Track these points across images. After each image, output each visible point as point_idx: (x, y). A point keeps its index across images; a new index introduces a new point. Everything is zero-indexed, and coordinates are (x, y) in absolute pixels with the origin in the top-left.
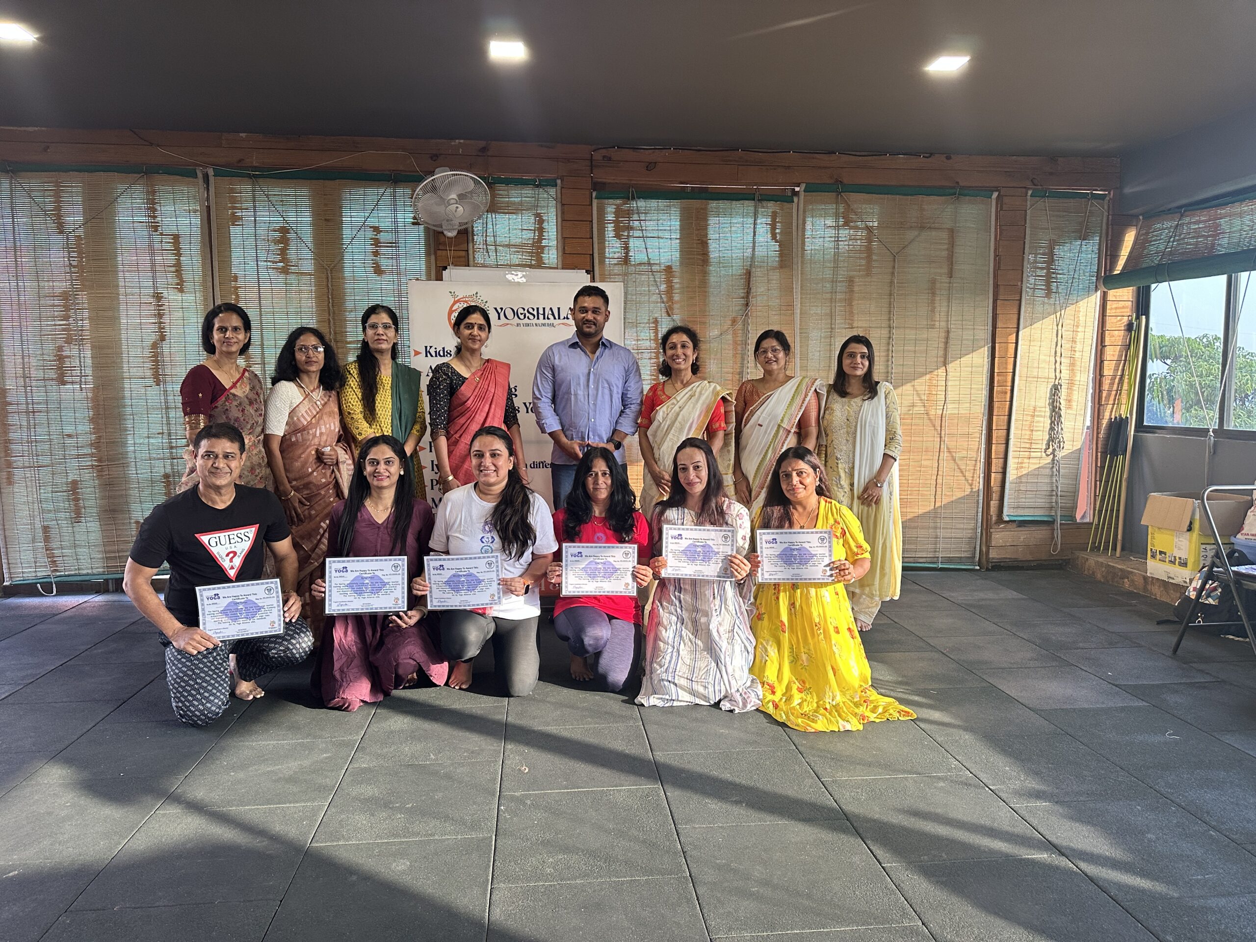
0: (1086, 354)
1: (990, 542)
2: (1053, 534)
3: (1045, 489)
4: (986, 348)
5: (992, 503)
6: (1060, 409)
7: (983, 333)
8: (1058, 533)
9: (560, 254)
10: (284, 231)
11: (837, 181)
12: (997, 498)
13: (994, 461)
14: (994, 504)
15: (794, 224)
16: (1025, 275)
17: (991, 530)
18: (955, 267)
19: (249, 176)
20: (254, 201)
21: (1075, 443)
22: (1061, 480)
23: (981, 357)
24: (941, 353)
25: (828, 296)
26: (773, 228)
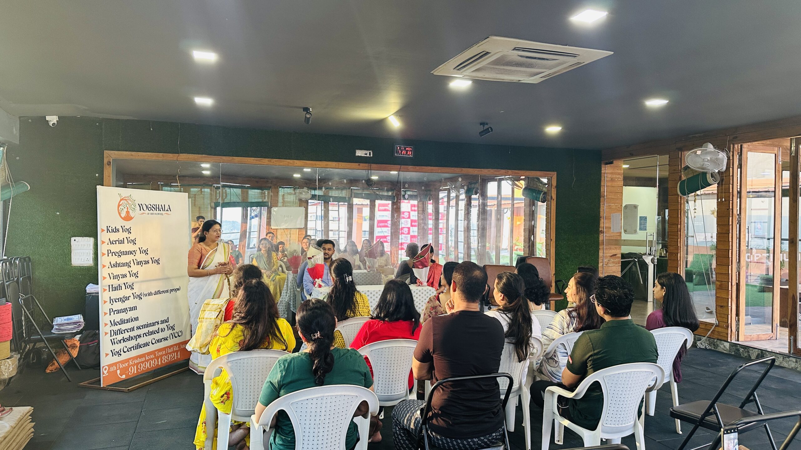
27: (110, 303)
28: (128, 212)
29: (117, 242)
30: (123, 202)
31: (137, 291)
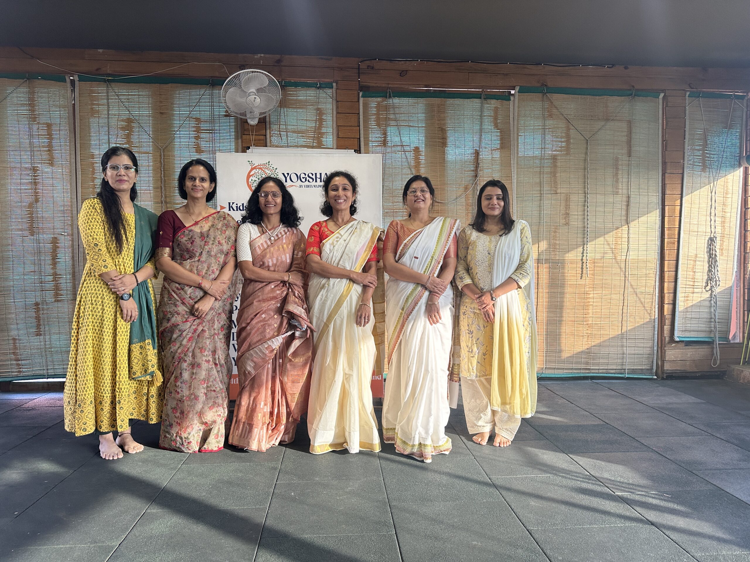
0: (734, 215)
1: (665, 357)
2: (713, 351)
3: (706, 316)
4: (658, 210)
5: (665, 327)
6: (716, 255)
7: (655, 198)
8: (717, 351)
9: (335, 138)
10: (129, 121)
11: (543, 85)
12: (669, 324)
13: (666, 295)
14: (667, 328)
15: (511, 116)
16: (686, 155)
17: (665, 348)
18: (633, 149)
19: (105, 81)
20: (108, 99)
21: (727, 282)
22: (718, 311)
23: (655, 217)
24: (624, 213)
25: (538, 170)
26: (496, 118)
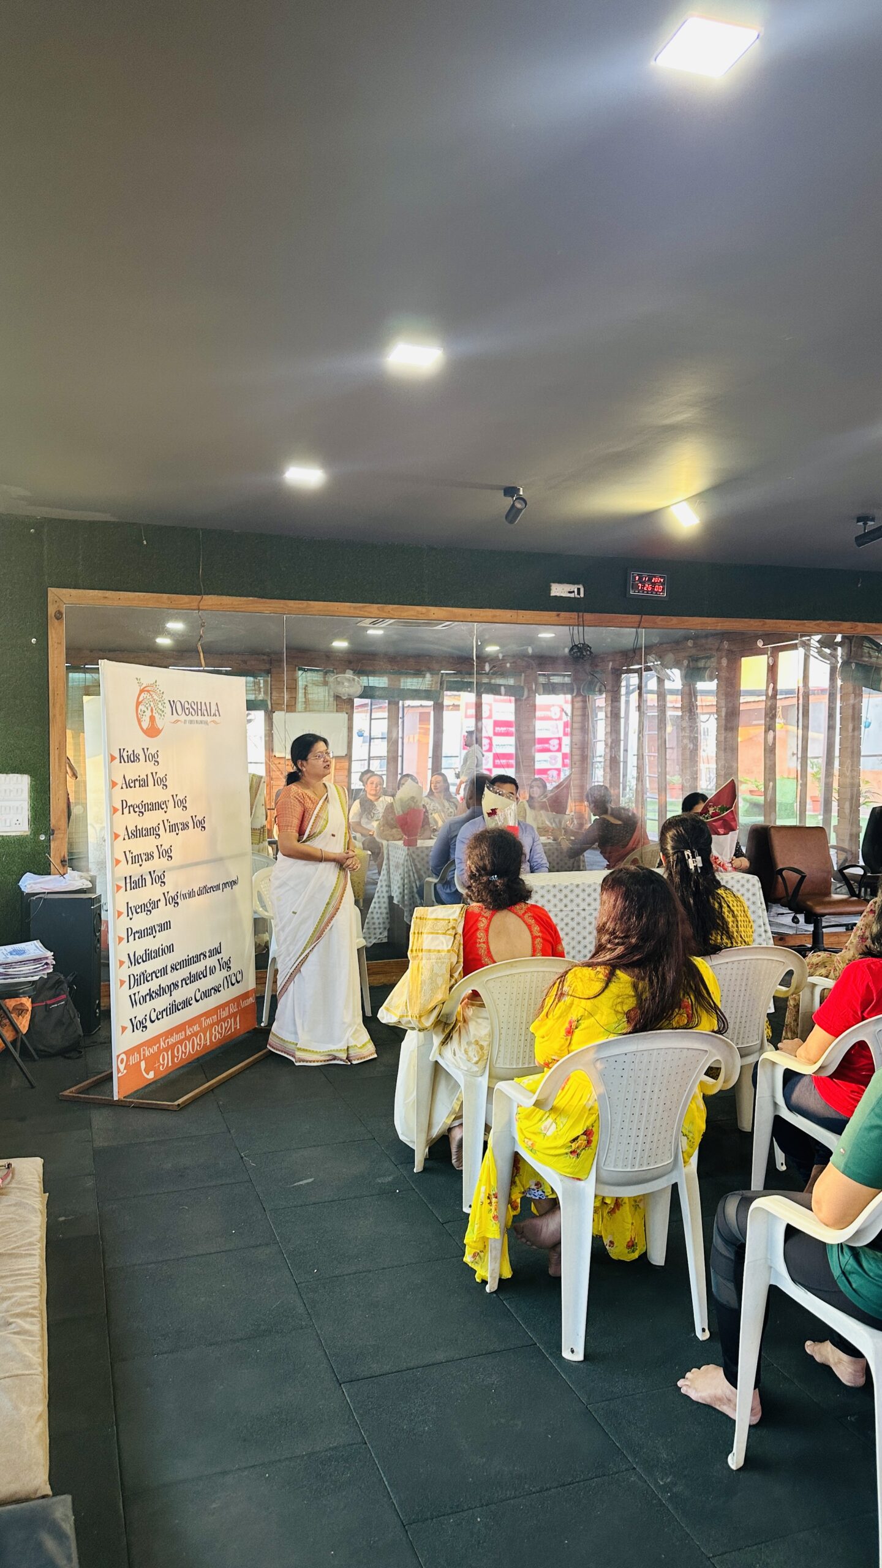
27: (128, 916)
28: (152, 718)
29: (137, 783)
30: (145, 696)
31: (170, 888)
